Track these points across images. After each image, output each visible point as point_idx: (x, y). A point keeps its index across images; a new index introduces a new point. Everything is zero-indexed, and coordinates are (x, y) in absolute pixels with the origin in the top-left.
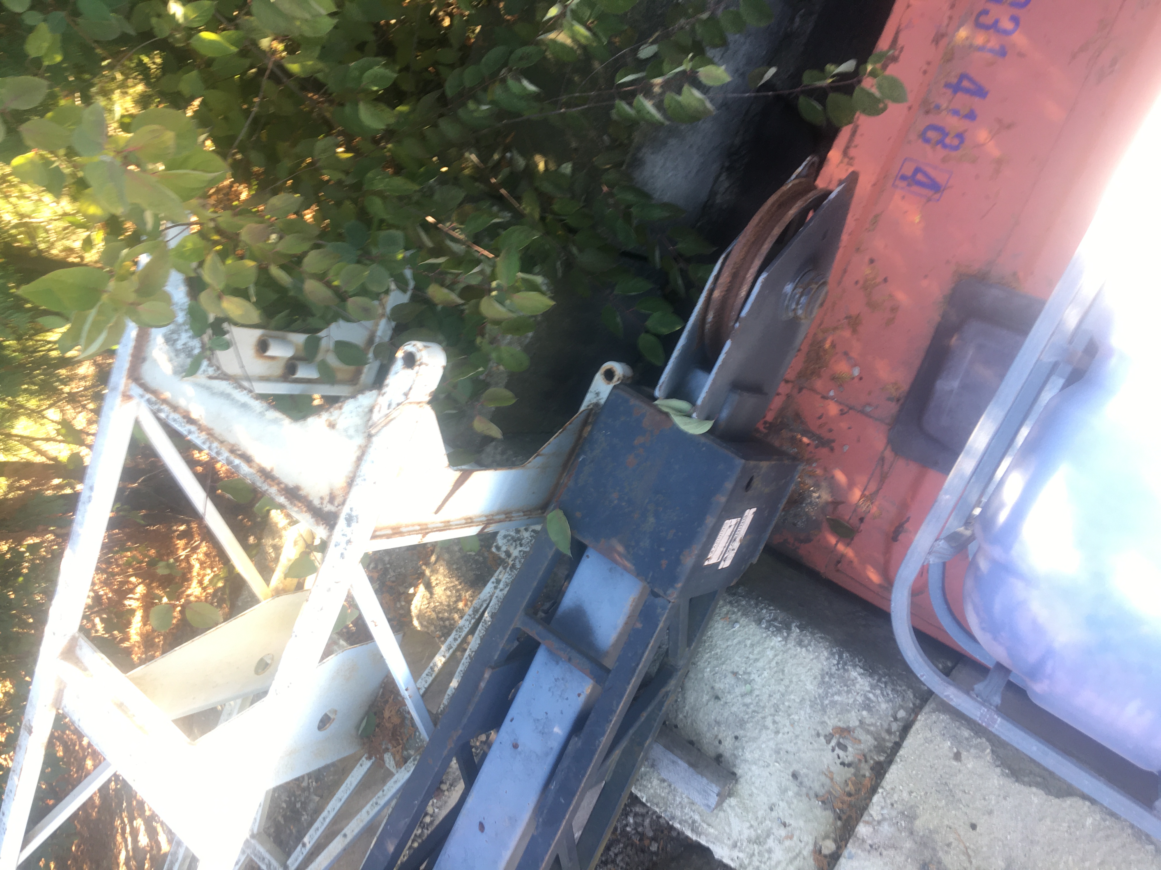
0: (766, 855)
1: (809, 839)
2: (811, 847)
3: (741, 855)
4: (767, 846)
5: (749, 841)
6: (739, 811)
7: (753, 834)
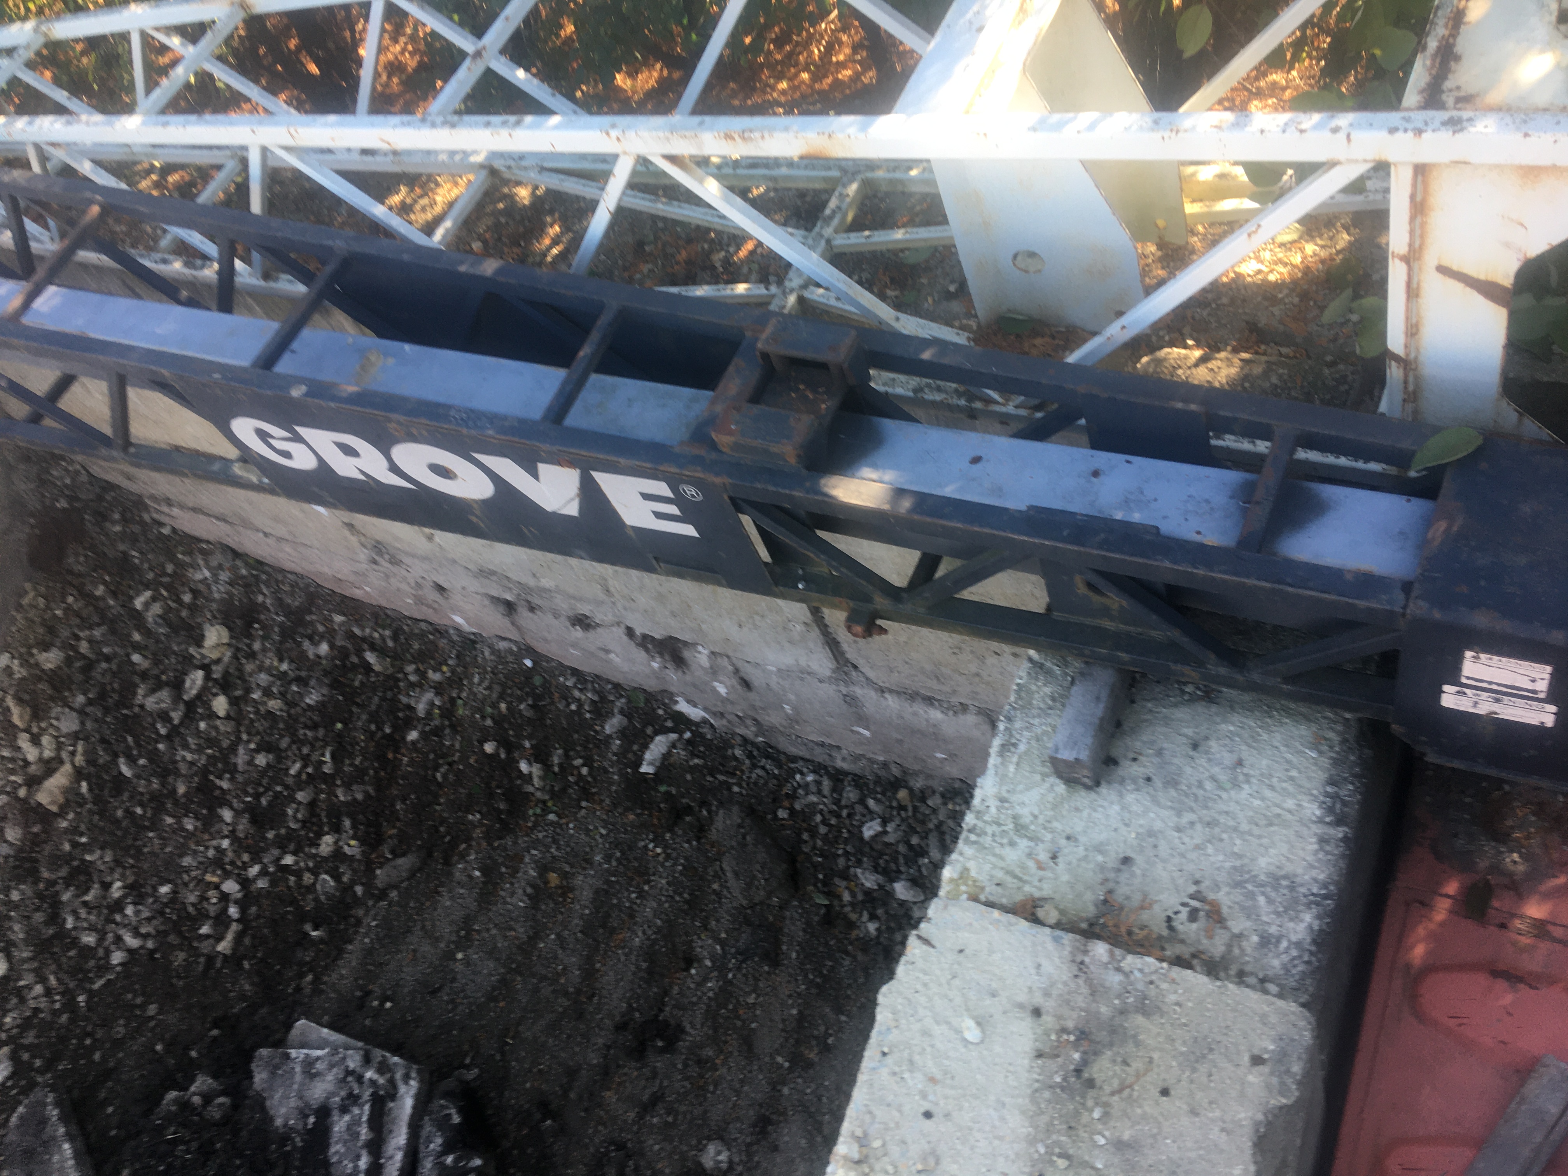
0: (1005, 841)
1: (1047, 890)
2: (1037, 894)
3: (993, 810)
4: (1016, 839)
5: (1015, 818)
6: (1050, 799)
7: (1027, 820)
